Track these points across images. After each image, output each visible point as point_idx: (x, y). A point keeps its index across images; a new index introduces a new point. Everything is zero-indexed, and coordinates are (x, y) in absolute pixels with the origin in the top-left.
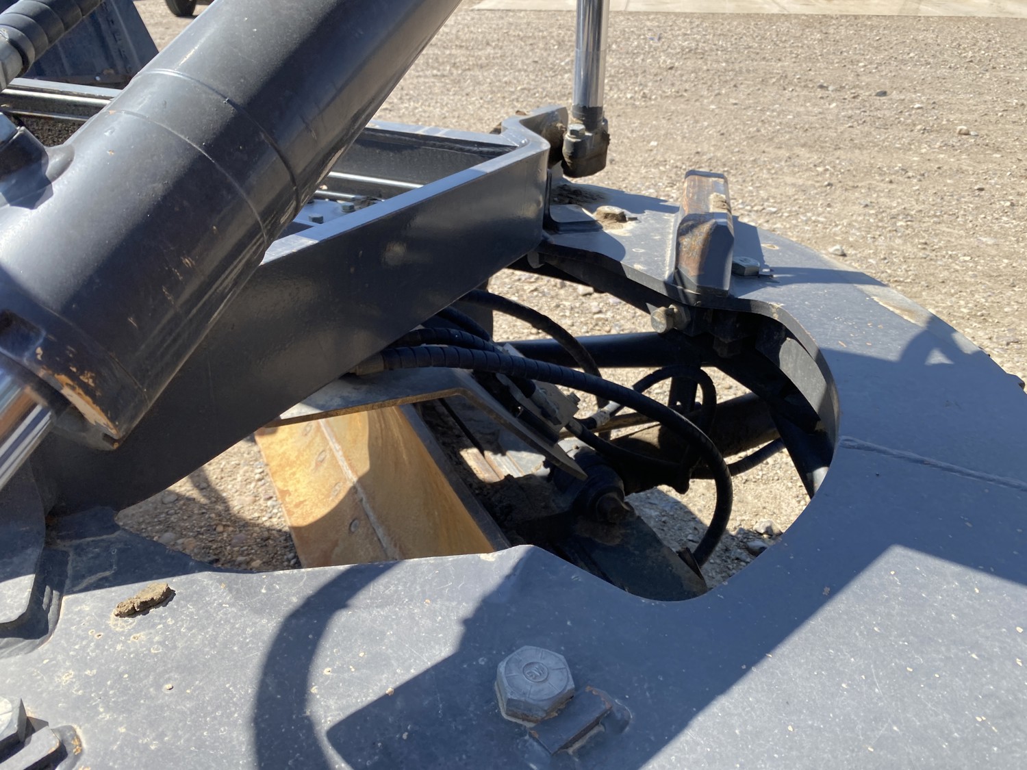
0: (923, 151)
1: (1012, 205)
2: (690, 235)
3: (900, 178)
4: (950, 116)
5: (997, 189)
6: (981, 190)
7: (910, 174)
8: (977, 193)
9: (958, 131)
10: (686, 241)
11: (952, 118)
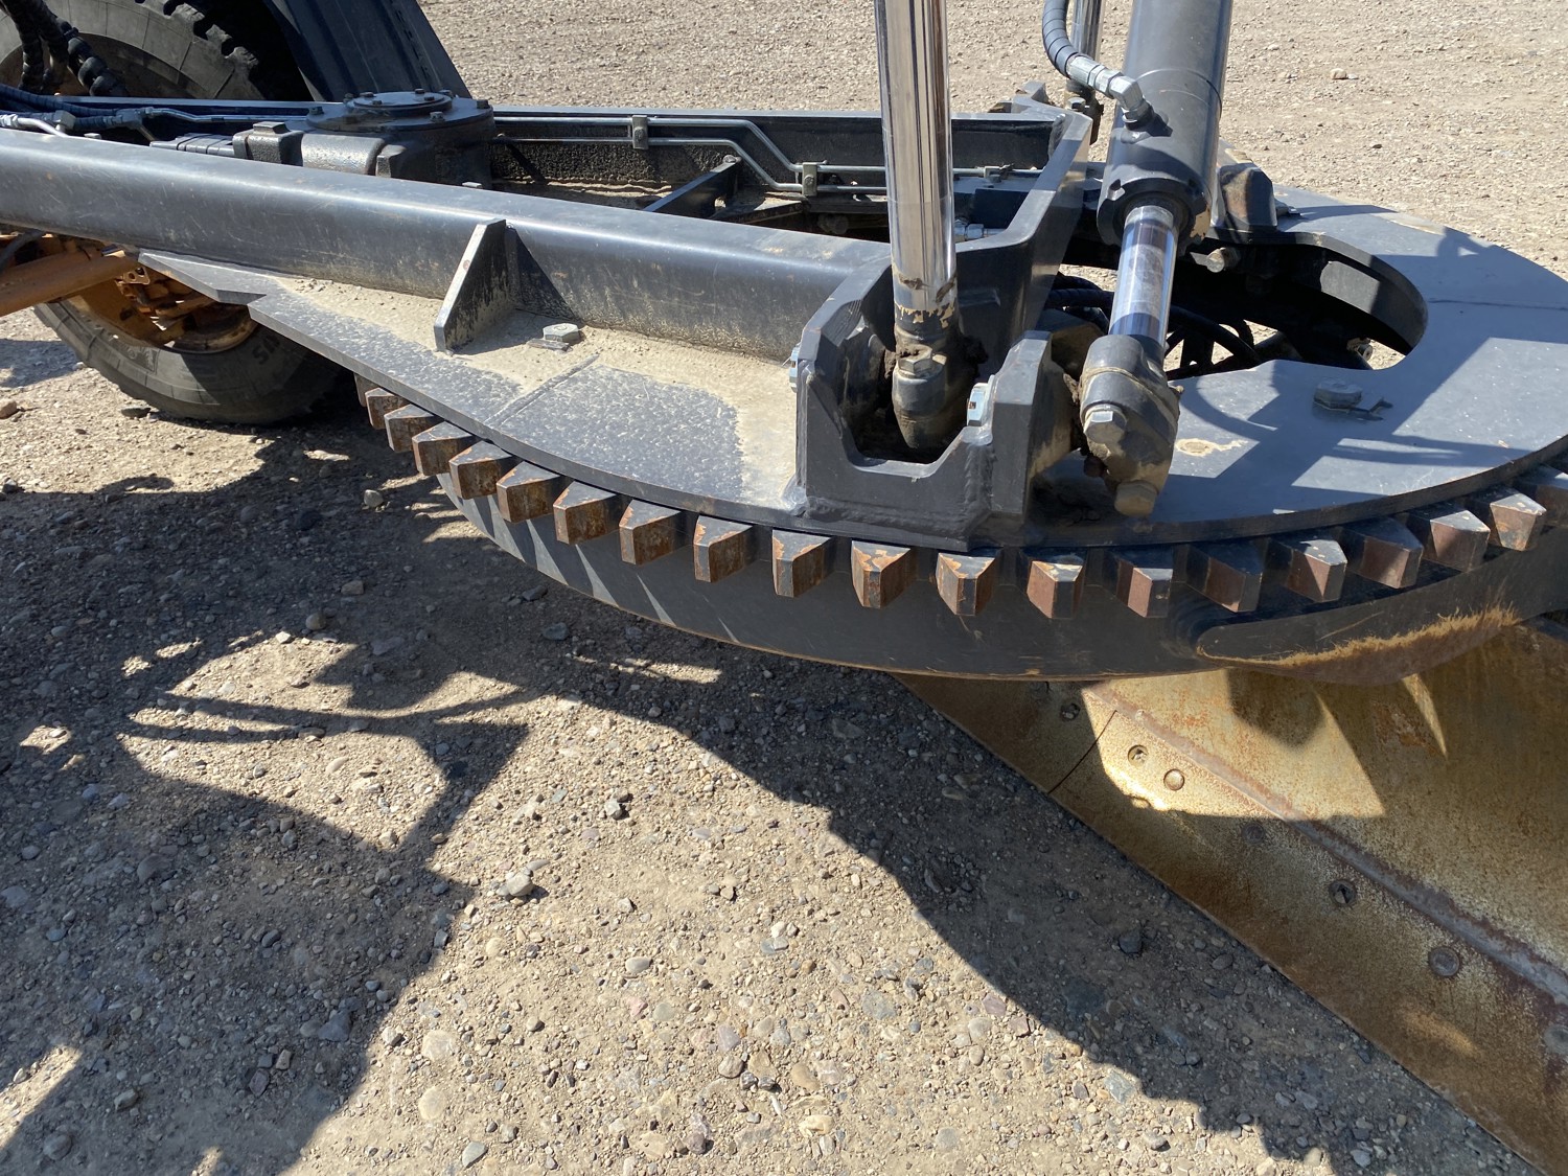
0: (1296, 105)
1: (1420, 161)
2: (1232, 184)
3: (1277, 144)
4: (1317, 56)
5: (1397, 144)
6: (1378, 147)
7: (1287, 136)
8: (1374, 151)
9: (1332, 76)
10: (1229, 189)
11: (1320, 58)
